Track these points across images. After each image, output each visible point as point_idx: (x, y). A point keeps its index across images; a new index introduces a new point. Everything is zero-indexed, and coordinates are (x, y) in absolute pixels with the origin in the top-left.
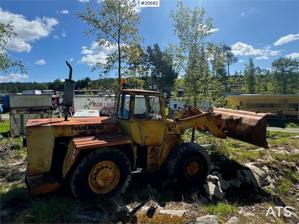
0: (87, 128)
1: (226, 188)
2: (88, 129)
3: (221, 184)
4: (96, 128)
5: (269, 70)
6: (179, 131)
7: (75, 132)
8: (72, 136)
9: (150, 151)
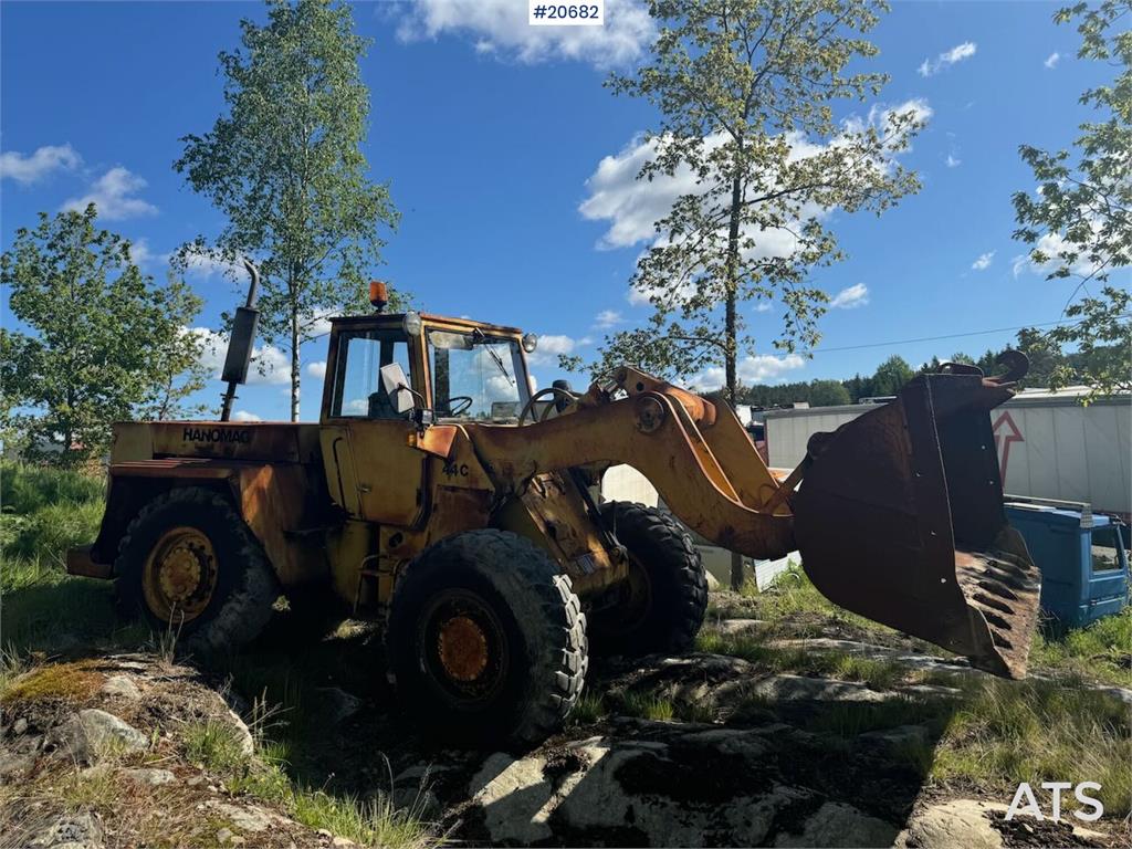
0: (216, 435)
2: (216, 441)
4: (234, 439)
6: (485, 476)
7: (191, 445)
8: (182, 453)
9: (386, 548)
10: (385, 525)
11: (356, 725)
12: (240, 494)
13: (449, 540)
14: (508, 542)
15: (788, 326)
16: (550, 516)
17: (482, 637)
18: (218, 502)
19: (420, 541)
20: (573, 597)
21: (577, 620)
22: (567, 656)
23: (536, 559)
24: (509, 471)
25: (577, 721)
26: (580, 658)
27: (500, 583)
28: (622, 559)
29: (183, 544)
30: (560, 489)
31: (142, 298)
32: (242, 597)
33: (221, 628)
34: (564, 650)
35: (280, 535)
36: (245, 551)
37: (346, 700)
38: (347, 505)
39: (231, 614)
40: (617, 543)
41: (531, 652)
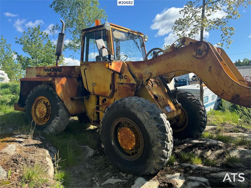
0: (52, 70)
2: (52, 71)
4: (57, 71)
6: (133, 79)
7: (46, 73)
8: (44, 76)
9: (101, 103)
10: (101, 96)
11: (93, 159)
12: (55, 86)
13: (121, 100)
14: (142, 101)
15: (222, 38)
16: (155, 93)
17: (133, 135)
18: (51, 89)
19: (112, 101)
20: (168, 122)
21: (169, 130)
22: (167, 144)
23: (153, 107)
24: (141, 77)
25: (168, 165)
26: (171, 145)
27: (139, 116)
28: (180, 108)
29: (42, 102)
30: (158, 85)
31: (51, 47)
32: (58, 118)
33: (52, 127)
34: (165, 142)
35: (69, 99)
36: (58, 104)
37: (90, 150)
38: (89, 90)
39: (55, 123)
40: (178, 102)
41: (152, 142)
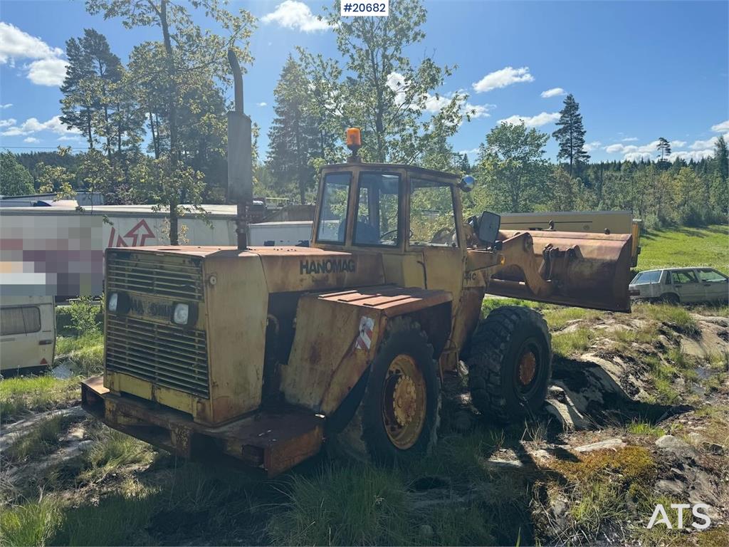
1: (583, 408)
3: (573, 402)
5: (468, 155)
